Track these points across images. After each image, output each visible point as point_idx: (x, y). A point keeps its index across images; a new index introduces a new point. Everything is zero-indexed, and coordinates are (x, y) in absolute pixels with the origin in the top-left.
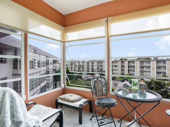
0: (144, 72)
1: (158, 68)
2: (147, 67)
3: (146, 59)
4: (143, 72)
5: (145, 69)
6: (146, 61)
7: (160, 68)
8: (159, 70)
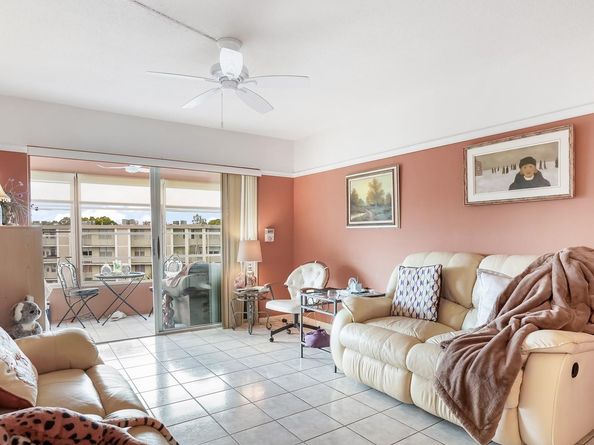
0: (93, 269)
1: (136, 254)
2: (102, 251)
3: (98, 223)
4: (90, 270)
5: (95, 258)
6: (99, 230)
7: (143, 254)
8: (140, 260)
